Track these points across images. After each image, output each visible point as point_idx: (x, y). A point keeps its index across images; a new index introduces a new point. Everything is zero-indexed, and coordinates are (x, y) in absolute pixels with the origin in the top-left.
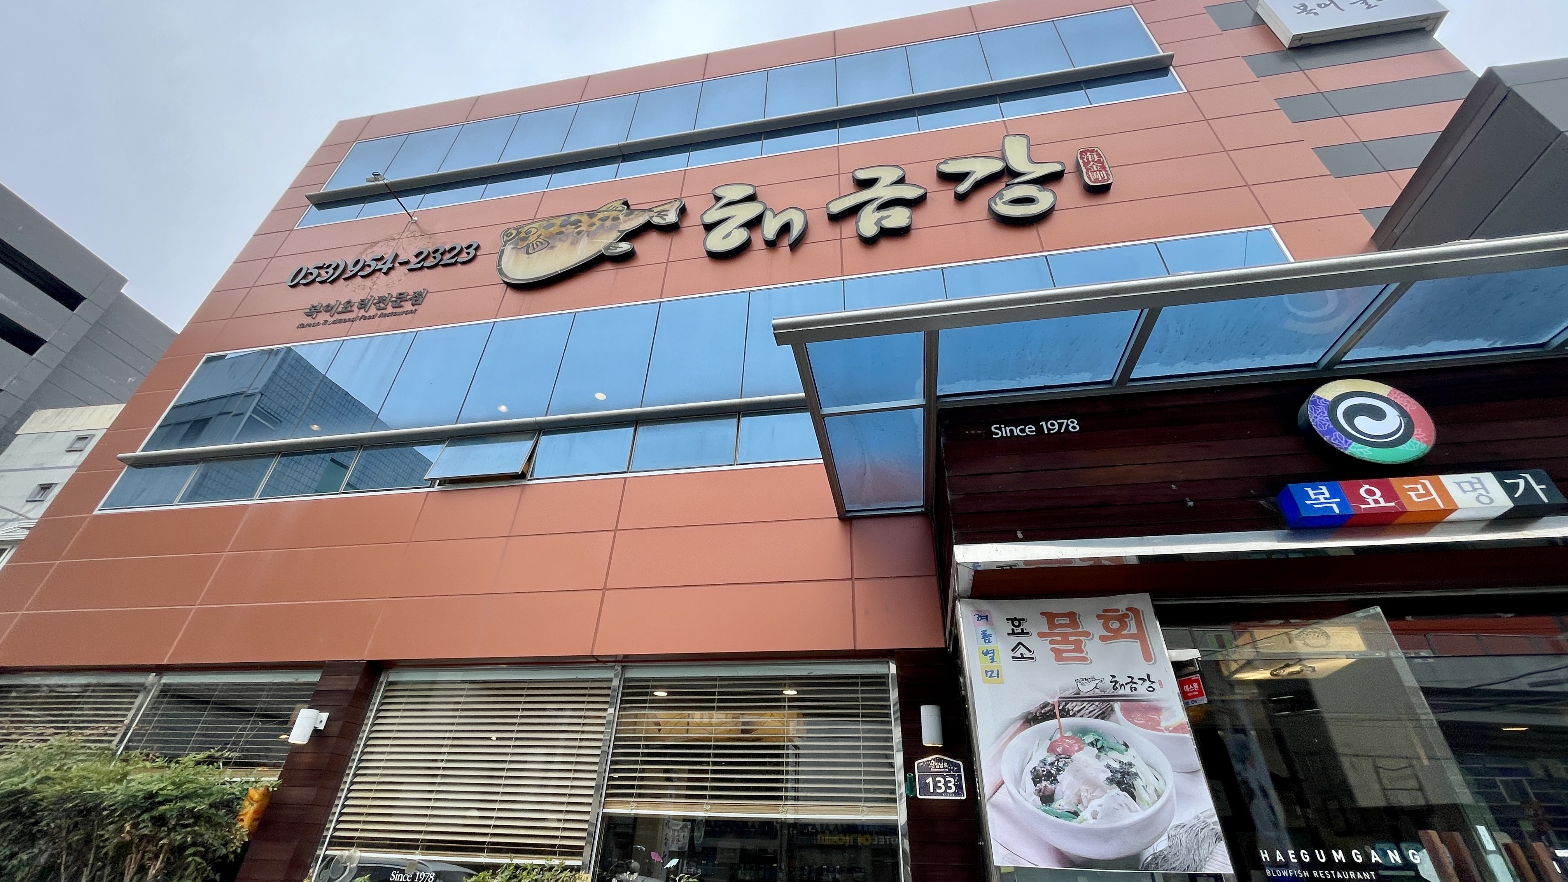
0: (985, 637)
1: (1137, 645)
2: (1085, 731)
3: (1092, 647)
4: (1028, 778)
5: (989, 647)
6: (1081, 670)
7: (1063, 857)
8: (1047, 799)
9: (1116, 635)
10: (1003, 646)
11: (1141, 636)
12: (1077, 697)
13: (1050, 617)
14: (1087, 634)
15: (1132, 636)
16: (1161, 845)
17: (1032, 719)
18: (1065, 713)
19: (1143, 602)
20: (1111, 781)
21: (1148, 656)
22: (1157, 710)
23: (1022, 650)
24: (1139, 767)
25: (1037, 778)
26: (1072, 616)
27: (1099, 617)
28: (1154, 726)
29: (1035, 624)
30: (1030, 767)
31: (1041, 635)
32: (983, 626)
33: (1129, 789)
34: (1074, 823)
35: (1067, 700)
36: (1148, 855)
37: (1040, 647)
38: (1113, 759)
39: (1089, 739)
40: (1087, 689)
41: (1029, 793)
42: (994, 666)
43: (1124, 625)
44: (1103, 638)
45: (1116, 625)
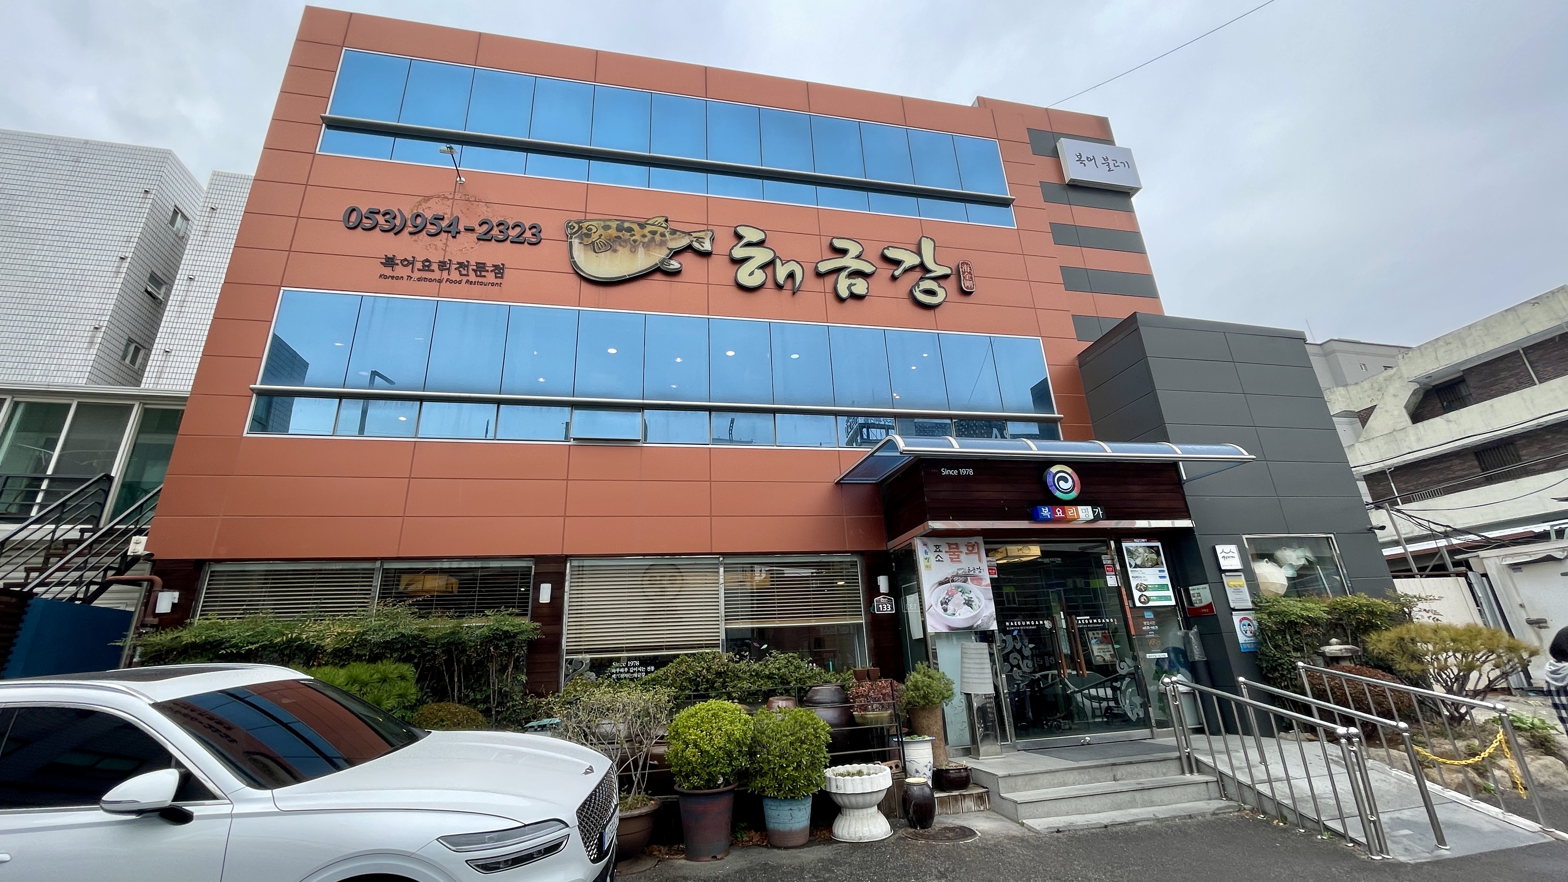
0: (926, 552)
1: (977, 556)
2: (958, 587)
3: (963, 556)
4: (939, 604)
5: (927, 556)
6: (959, 566)
7: (950, 628)
8: (945, 610)
9: (970, 552)
10: (932, 556)
11: (978, 553)
12: (957, 575)
13: (949, 545)
14: (961, 552)
15: (975, 553)
16: (979, 622)
17: (941, 583)
18: (953, 581)
19: (980, 540)
20: (964, 603)
21: (980, 560)
22: (981, 579)
23: (939, 558)
24: (974, 599)
25: (942, 604)
26: (956, 544)
27: (966, 545)
28: (980, 585)
29: (945, 548)
30: (940, 600)
31: (946, 552)
32: (925, 548)
33: (970, 606)
34: (954, 617)
35: (953, 576)
36: (975, 626)
37: (945, 556)
38: (966, 596)
39: (960, 590)
40: (960, 572)
41: (940, 609)
42: (928, 564)
43: (973, 548)
44: (966, 553)
45: (970, 548)
